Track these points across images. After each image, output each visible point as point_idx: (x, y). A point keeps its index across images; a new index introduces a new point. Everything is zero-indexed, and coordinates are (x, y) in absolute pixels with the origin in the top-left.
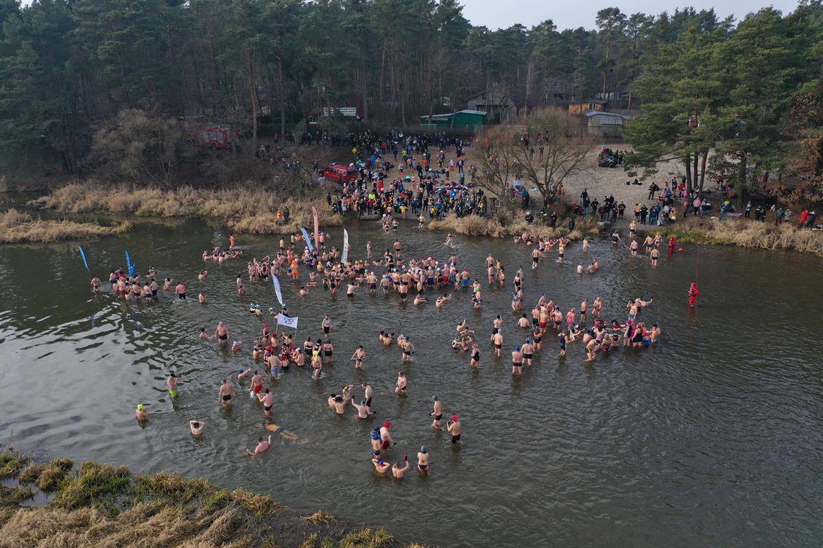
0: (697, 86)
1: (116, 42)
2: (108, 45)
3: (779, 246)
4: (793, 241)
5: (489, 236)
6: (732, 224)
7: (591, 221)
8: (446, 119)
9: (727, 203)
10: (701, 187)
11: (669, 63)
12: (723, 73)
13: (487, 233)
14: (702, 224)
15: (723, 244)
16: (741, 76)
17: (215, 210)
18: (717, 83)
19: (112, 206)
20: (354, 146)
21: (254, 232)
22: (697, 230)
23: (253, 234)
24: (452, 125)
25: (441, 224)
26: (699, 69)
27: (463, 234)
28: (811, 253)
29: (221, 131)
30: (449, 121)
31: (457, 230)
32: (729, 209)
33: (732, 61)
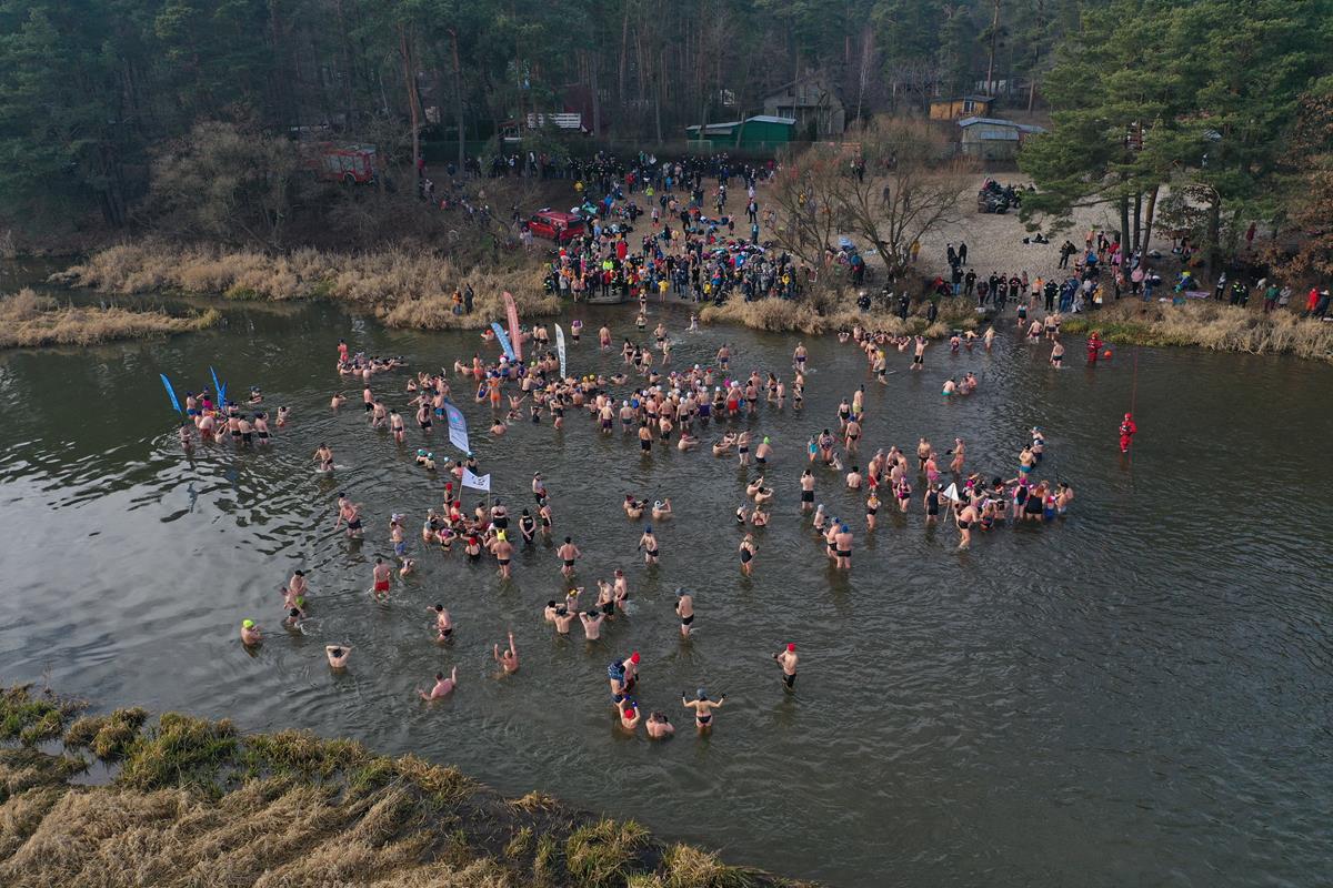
0: (1144, 84)
1: (186, 9)
2: (172, 13)
3: (1269, 348)
4: (1291, 340)
5: (798, 332)
6: (1193, 310)
7: (965, 306)
8: (729, 132)
9: (1186, 275)
10: (1145, 249)
11: (1097, 41)
12: (1185, 60)
13: (795, 327)
14: (1144, 311)
15: (1177, 344)
16: (1215, 65)
17: (354, 289)
18: (1176, 78)
19: (188, 283)
20: (579, 178)
21: (418, 326)
22: (1137, 320)
23: (417, 330)
24: (738, 143)
25: (721, 312)
26: (1147, 53)
27: (757, 329)
28: (1320, 360)
29: (359, 154)
30: (733, 136)
31: (747, 321)
32: (1189, 285)
33: (1200, 40)
